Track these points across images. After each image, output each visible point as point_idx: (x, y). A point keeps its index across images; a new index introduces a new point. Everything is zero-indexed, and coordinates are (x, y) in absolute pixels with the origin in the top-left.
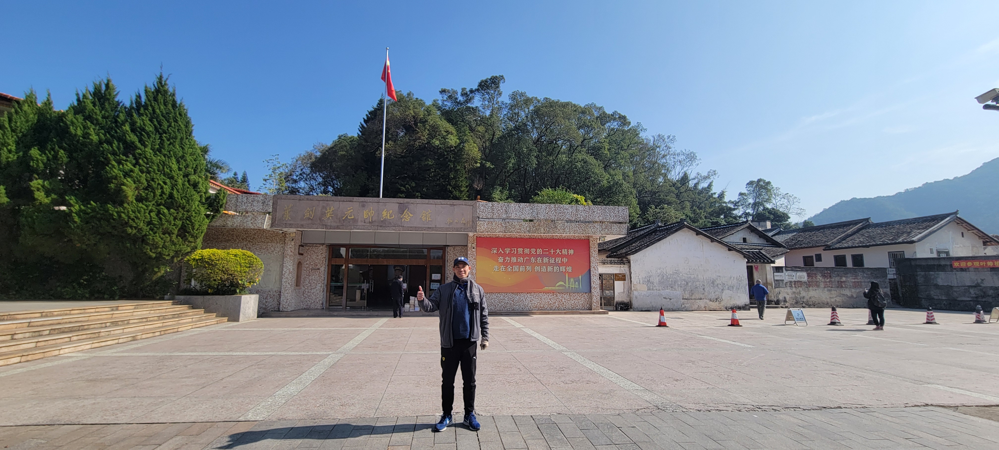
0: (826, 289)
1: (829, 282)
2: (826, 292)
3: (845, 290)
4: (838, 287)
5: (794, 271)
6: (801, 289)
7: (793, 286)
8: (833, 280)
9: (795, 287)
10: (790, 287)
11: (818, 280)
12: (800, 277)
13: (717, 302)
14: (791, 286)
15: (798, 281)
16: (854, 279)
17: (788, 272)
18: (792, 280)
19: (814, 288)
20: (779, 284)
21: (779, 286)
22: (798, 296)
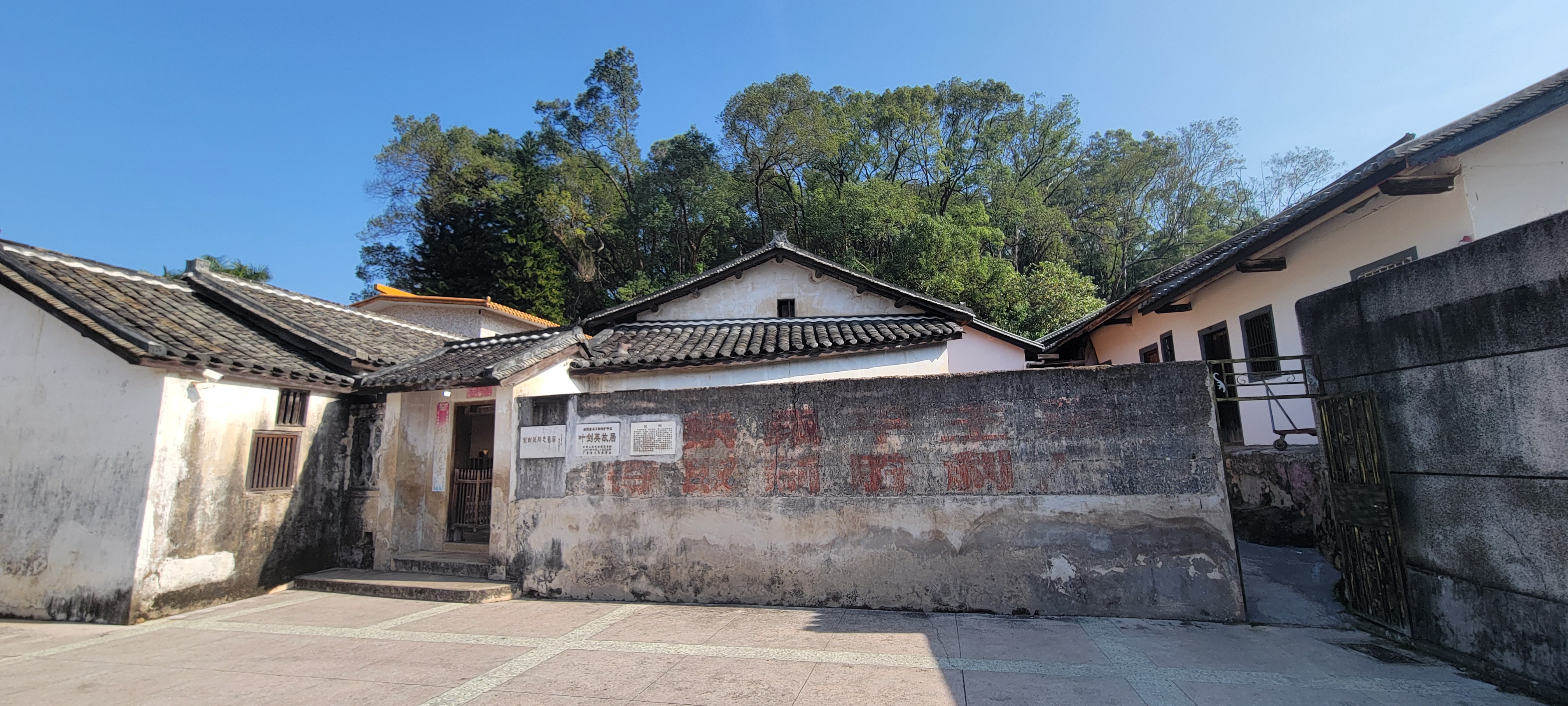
0: (777, 500)
1: (803, 461)
2: (778, 518)
3: (892, 505)
4: (851, 489)
5: (620, 412)
6: (638, 501)
7: (608, 485)
8: (828, 448)
9: (616, 491)
10: (591, 491)
11: (740, 452)
12: (647, 442)
13: (28, 579)
14: (596, 489)
15: (632, 464)
16: (963, 440)
17: (592, 418)
18: (607, 458)
19: (714, 496)
20: (539, 478)
21: (538, 486)
22: (624, 540)
